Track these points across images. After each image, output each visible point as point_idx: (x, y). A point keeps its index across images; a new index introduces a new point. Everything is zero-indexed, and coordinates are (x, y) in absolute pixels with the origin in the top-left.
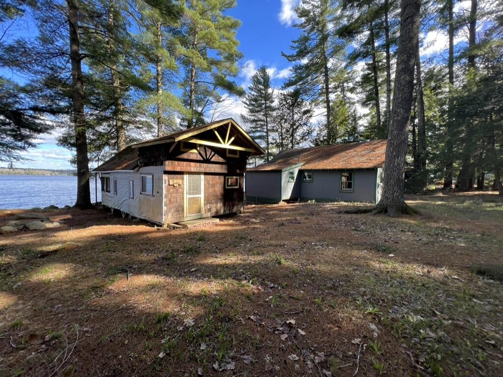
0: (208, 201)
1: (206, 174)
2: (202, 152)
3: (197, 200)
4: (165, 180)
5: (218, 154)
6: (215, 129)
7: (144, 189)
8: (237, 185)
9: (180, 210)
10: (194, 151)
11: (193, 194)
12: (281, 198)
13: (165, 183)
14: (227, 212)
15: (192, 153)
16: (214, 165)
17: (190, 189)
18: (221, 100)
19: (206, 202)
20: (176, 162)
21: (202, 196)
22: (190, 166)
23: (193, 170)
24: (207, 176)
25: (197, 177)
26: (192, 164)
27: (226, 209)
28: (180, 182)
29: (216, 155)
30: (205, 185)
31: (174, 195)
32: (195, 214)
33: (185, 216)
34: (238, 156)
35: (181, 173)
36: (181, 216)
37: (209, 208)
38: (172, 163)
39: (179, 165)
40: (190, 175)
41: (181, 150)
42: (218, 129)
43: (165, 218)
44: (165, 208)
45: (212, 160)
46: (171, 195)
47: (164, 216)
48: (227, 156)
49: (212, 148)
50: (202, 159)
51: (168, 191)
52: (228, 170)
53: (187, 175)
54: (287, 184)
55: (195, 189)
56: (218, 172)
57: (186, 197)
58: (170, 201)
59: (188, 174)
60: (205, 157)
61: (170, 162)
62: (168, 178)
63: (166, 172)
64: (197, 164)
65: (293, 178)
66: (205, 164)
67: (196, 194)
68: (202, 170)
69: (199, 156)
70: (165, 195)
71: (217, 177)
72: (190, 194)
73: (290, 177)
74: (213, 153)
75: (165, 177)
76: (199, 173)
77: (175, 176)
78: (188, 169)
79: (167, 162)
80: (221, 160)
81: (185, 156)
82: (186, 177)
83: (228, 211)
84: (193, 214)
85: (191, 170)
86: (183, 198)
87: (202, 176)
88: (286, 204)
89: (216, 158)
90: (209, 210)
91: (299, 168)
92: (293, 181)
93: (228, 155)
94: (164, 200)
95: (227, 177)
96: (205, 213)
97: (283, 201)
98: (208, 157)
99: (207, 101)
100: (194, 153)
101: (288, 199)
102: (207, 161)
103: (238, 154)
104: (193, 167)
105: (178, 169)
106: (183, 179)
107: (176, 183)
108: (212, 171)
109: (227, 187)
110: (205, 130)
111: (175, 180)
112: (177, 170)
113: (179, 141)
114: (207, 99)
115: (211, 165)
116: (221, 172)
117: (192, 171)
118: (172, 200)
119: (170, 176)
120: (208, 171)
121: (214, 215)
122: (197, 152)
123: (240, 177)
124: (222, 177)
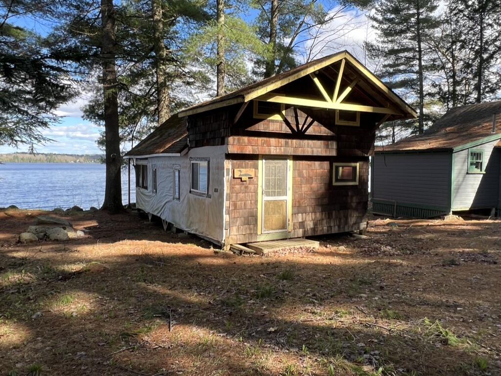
0: (298, 207)
1: (296, 158)
2: (289, 119)
3: (279, 206)
4: (228, 169)
5: (318, 121)
6: (315, 74)
7: (194, 184)
8: (354, 180)
9: (251, 220)
10: (277, 117)
11: (274, 194)
12: (450, 207)
13: (228, 174)
14: (335, 230)
15: (273, 121)
16: (311, 142)
17: (267, 186)
18: (327, 18)
19: (296, 209)
20: (246, 139)
21: (289, 198)
22: (269, 145)
23: (274, 151)
24: (298, 162)
25: (280, 165)
26: (273, 141)
27: (332, 224)
28: (252, 172)
29: (316, 123)
30: (294, 178)
31: (241, 195)
32: (277, 231)
33: (259, 233)
34: (357, 124)
35: (254, 157)
36: (252, 232)
37: (300, 220)
38: (239, 140)
39: (250, 143)
40: (267, 161)
41: (254, 117)
42: (320, 74)
43: (226, 234)
44: (226, 218)
45: (308, 132)
46: (237, 196)
47: (224, 231)
48: (336, 123)
49: (308, 110)
50: (289, 131)
51: (232, 187)
52: (339, 150)
53: (264, 161)
54: (464, 177)
55: (277, 186)
56: (320, 154)
57: (262, 199)
58: (235, 205)
59: (266, 159)
60: (295, 128)
61: (236, 138)
62: (233, 165)
63: (230, 156)
64: (280, 140)
65: (478, 165)
66: (294, 141)
67: (279, 194)
68: (290, 151)
69: (284, 125)
70: (227, 194)
71: (317, 163)
72: (268, 194)
73: (472, 164)
74: (310, 120)
75: (228, 164)
76: (284, 157)
77: (244, 162)
78: (265, 150)
79: (231, 139)
80: (323, 131)
81: (261, 127)
82: (261, 163)
83: (337, 227)
84: (272, 229)
85: (270, 150)
86: (256, 201)
87: (290, 163)
88: (461, 220)
89: (317, 129)
90: (302, 224)
91: (495, 143)
92: (478, 171)
93: (338, 122)
94: (226, 204)
95: (335, 164)
96: (294, 229)
97: (455, 213)
98: (300, 127)
99: (301, 25)
100: (277, 121)
101: (468, 209)
102: (299, 135)
103: (358, 119)
104: (275, 146)
105: (249, 150)
106: (256, 167)
107: (246, 175)
108: (308, 152)
109: (335, 184)
110: (296, 78)
111: (244, 170)
112: (247, 153)
113: (252, 101)
114: (301, 20)
115: (306, 142)
116: (324, 154)
117: (272, 153)
118: (239, 203)
119: (235, 161)
120: (299, 153)
121: (310, 234)
122: (281, 119)
123: (361, 163)
124: (326, 164)
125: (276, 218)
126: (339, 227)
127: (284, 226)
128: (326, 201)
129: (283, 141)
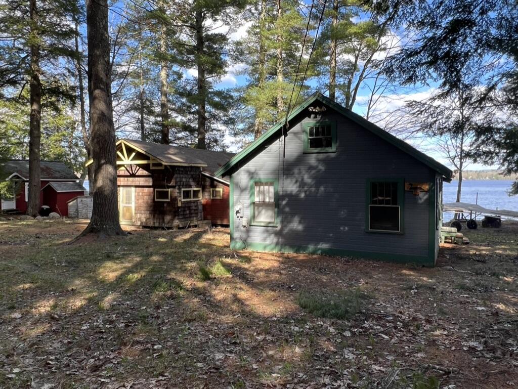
1: (136, 186)
2: (128, 169)
3: (129, 209)
5: (142, 168)
11: (127, 203)
14: (157, 225)
15: (121, 170)
16: (139, 179)
19: (136, 211)
21: (133, 206)
24: (137, 188)
25: (129, 190)
26: (121, 179)
27: (155, 221)
29: (141, 169)
30: (135, 196)
37: (138, 217)
45: (137, 174)
48: (151, 168)
50: (129, 174)
52: (153, 182)
55: (128, 199)
56: (143, 185)
60: (131, 173)
66: (131, 179)
67: (129, 203)
68: (129, 184)
69: (126, 172)
71: (146, 189)
74: (138, 168)
76: (130, 186)
80: (145, 173)
82: (121, 189)
84: (127, 219)
87: (133, 189)
89: (141, 172)
90: (140, 219)
93: (152, 168)
95: (156, 190)
96: (136, 221)
98: (133, 172)
100: (123, 170)
102: (133, 175)
103: (164, 166)
108: (138, 184)
109: (156, 200)
115: (136, 178)
120: (133, 184)
121: (144, 224)
122: (125, 169)
123: (172, 189)
124: (151, 189)
125: (127, 214)
126: (159, 223)
127: (131, 219)
128: (152, 208)
129: (126, 179)
